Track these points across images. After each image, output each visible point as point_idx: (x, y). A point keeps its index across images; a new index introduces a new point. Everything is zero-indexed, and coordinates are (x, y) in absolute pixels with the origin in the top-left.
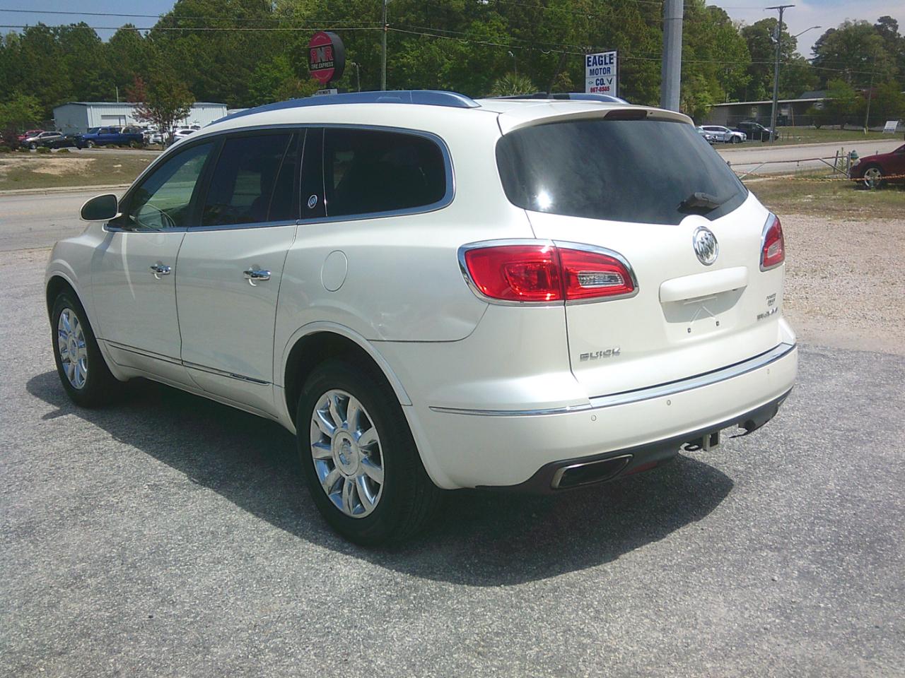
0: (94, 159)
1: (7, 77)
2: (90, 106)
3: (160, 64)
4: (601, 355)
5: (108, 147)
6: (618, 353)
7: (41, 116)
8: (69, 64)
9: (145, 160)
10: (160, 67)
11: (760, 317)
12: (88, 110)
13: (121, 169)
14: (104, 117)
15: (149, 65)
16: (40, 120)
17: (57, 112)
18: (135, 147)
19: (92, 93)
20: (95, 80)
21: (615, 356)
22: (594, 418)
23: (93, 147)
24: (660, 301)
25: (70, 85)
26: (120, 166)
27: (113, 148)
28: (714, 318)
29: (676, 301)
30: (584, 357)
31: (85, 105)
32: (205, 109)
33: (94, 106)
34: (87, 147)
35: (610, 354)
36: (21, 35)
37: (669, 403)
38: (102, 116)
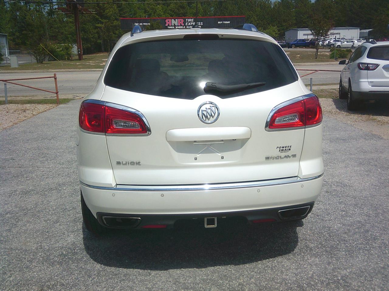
0: (289, 53)
1: (271, 19)
2: (299, 30)
3: (334, 11)
4: (129, 164)
5: (300, 48)
6: (138, 163)
7: (278, 35)
8: (296, 13)
9: (310, 53)
10: (334, 12)
11: (267, 158)
12: (298, 32)
13: (299, 57)
14: (304, 35)
15: (329, 11)
16: (278, 36)
17: (286, 33)
18: (311, 48)
19: (304, 25)
20: (305, 19)
21: (137, 165)
22: (114, 195)
23: (294, 48)
24: (167, 140)
25: (295, 22)
26: (299, 56)
27: (302, 48)
28: (219, 154)
29: (186, 141)
30: (118, 163)
31: (298, 30)
32: (349, 30)
33: (301, 30)
34: (292, 48)
35: (136, 164)
36: (279, 1)
37: (162, 195)
38: (304, 34)
